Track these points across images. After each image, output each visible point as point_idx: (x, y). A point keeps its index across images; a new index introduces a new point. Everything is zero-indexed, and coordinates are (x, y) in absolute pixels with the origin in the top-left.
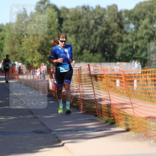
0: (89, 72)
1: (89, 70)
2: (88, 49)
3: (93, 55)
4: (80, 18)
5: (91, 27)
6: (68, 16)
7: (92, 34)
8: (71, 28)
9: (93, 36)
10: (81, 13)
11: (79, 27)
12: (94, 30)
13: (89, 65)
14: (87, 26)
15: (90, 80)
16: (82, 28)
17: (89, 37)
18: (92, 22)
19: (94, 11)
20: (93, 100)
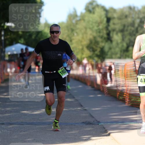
1: (135, 66)
4: (126, 17)
7: (137, 32)
11: (124, 26)
12: (139, 28)
13: (134, 62)
14: (133, 24)
15: (136, 75)
16: (128, 26)
18: (138, 21)
19: (140, 11)
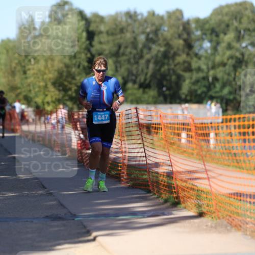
0: (136, 119)
1: (137, 117)
2: (134, 82)
3: (144, 92)
4: (122, 31)
5: (140, 46)
6: (103, 28)
7: (141, 57)
8: (108, 48)
9: (142, 62)
10: (124, 24)
11: (120, 47)
12: (145, 51)
13: (136, 109)
14: (134, 44)
15: (138, 133)
16: (126, 47)
17: (137, 63)
18: (142, 38)
19: (146, 21)
20: (144, 165)
